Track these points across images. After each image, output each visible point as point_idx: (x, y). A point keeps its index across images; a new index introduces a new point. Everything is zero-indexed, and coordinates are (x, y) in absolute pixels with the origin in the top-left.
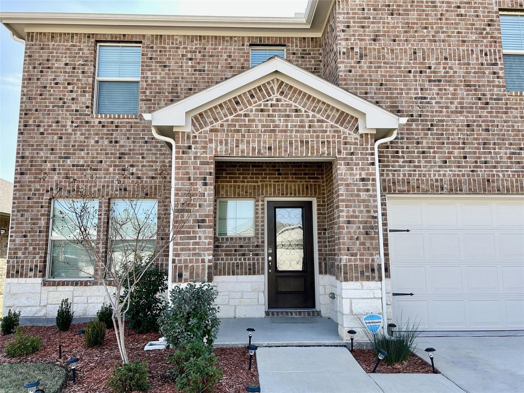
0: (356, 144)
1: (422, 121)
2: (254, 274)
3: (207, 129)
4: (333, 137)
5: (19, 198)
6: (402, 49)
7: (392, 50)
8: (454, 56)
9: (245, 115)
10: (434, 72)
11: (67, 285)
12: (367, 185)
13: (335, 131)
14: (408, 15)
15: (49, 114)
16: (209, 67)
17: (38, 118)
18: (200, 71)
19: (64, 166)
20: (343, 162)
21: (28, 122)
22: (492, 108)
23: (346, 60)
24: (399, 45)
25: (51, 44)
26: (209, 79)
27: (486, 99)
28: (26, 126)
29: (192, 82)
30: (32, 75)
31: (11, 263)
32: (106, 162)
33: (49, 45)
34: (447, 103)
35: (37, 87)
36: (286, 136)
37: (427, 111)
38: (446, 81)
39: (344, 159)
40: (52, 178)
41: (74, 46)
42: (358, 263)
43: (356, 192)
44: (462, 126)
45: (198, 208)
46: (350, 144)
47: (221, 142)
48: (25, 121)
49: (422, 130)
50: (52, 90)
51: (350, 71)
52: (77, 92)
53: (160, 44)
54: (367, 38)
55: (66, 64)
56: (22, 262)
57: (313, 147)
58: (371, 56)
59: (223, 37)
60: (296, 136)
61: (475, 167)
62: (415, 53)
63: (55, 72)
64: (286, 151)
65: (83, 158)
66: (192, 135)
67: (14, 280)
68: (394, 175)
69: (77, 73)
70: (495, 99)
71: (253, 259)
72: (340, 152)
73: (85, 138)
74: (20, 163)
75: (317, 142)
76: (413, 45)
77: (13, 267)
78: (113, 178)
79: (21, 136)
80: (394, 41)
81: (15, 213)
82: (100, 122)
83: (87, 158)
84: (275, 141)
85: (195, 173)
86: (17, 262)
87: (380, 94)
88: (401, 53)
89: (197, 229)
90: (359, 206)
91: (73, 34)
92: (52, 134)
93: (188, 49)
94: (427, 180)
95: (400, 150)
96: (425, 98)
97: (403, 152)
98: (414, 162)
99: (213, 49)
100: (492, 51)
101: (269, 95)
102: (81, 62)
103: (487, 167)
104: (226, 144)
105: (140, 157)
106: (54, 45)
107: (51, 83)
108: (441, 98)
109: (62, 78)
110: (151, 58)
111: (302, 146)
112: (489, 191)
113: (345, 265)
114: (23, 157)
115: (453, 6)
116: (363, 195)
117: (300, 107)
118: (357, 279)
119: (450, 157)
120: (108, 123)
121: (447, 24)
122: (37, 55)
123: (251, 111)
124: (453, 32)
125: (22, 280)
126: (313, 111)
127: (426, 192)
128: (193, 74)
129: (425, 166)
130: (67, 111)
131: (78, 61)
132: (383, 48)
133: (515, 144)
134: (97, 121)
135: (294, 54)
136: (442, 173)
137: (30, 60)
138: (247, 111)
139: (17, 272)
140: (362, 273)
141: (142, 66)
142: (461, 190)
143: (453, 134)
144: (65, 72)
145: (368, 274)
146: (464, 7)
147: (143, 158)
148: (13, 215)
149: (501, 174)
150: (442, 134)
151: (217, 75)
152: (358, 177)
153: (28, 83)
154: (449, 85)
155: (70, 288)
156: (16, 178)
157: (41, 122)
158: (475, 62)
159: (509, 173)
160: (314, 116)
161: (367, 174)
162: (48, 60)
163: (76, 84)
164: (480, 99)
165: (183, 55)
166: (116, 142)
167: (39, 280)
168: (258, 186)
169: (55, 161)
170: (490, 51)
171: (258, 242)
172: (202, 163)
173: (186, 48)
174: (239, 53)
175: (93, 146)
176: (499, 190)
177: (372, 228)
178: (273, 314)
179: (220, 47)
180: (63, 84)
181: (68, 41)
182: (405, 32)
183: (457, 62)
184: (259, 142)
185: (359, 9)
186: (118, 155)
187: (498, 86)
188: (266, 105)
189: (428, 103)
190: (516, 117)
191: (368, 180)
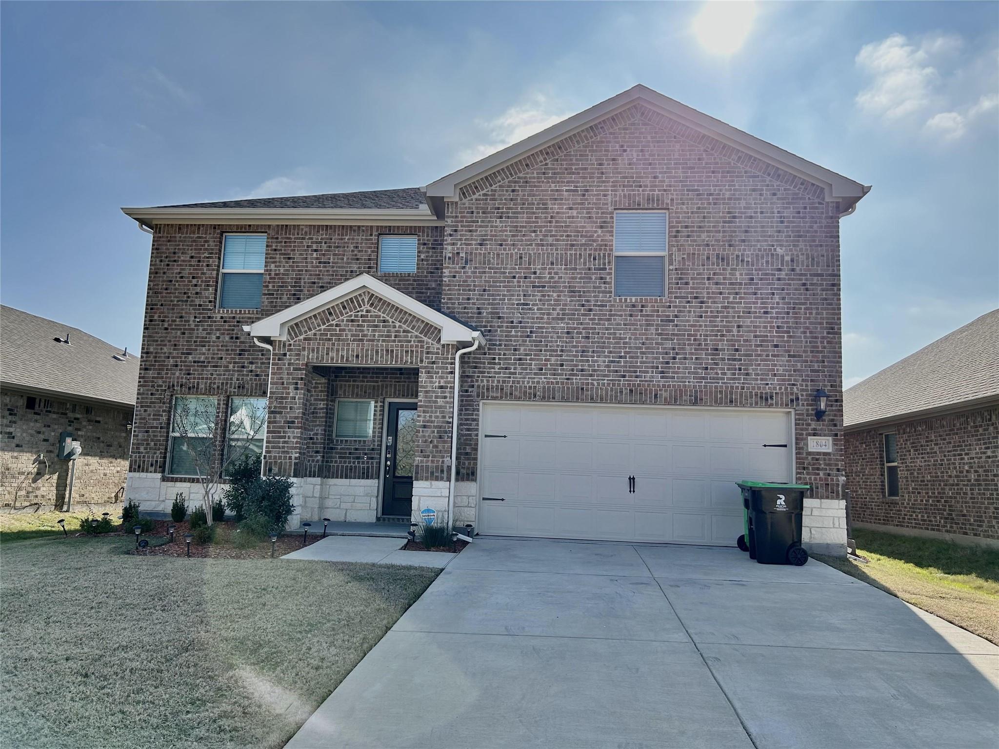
0: (438, 353)
1: (522, 328)
2: (367, 478)
3: (302, 337)
4: (417, 346)
5: (143, 394)
6: (508, 254)
7: (498, 255)
8: (561, 261)
9: (337, 325)
10: (539, 278)
11: (185, 482)
12: (445, 392)
13: (419, 341)
14: (517, 217)
15: (173, 309)
16: (334, 259)
17: (163, 313)
18: (325, 263)
19: (185, 362)
20: (424, 370)
21: (153, 317)
22: (594, 315)
23: (451, 266)
24: (505, 249)
25: (178, 235)
26: (334, 271)
27: (590, 305)
28: (151, 321)
29: (316, 275)
30: (158, 269)
31: (133, 457)
32: (226, 358)
33: (175, 237)
34: (549, 309)
35: (163, 281)
36: (373, 345)
37: (528, 318)
38: (550, 287)
39: (425, 367)
40: (174, 374)
41: (200, 237)
42: (430, 464)
43: (434, 399)
44: (562, 333)
45: (289, 410)
46: (433, 353)
47: (313, 350)
48: (150, 316)
49: (521, 336)
50: (177, 284)
51: (454, 277)
52: (201, 285)
53: (286, 234)
54: (474, 242)
55: (192, 257)
56: (144, 457)
57: (397, 356)
58: (476, 261)
59: (351, 227)
60: (382, 346)
61: (570, 375)
62: (521, 258)
63: (181, 265)
64: (372, 359)
65: (204, 354)
66: (287, 343)
67: (137, 475)
68: (488, 381)
69: (202, 266)
70: (599, 306)
71: (368, 463)
72: (422, 361)
73: (207, 334)
74: (145, 359)
75: (402, 351)
76: (519, 249)
77: (136, 461)
78: (233, 375)
79: (146, 331)
80: (501, 245)
81: (139, 408)
82: (222, 318)
83: (208, 354)
84: (362, 349)
85: (289, 379)
86: (140, 457)
87: (482, 299)
88: (507, 258)
89: (287, 430)
90: (436, 412)
91: (199, 225)
92: (176, 329)
93: (314, 240)
94: (521, 387)
95: (497, 357)
96: (527, 304)
97: (499, 359)
98: (510, 369)
99: (340, 239)
100: (602, 255)
101: (360, 306)
102: (206, 255)
103: (583, 375)
104: (318, 352)
105: (260, 353)
106: (180, 237)
107: (176, 277)
108: (544, 305)
109: (187, 271)
110: (275, 250)
111: (387, 355)
112: (583, 400)
113: (417, 466)
114: (147, 353)
115: (565, 207)
116: (440, 402)
117: (388, 318)
118: (427, 479)
119: (546, 365)
120: (230, 318)
121: (557, 227)
122: (165, 248)
123: (343, 321)
124: (562, 236)
125: (143, 475)
126: (400, 322)
127: (519, 399)
128: (317, 267)
129: (520, 374)
130: (191, 305)
131: (203, 254)
132: (489, 253)
133: (615, 352)
134: (219, 316)
135: (425, 244)
136: (536, 380)
137: (157, 253)
138: (339, 321)
139: (139, 467)
140: (432, 473)
141: (266, 258)
142: (553, 398)
143: (552, 342)
144: (190, 265)
145: (437, 474)
146: (577, 209)
147: (262, 355)
148: (137, 407)
149: (595, 383)
150: (541, 341)
151: (342, 267)
152: (437, 384)
153: (154, 277)
154: (553, 291)
155: (187, 485)
156: (140, 374)
157: (165, 317)
158: (582, 266)
159: (605, 381)
160: (400, 327)
161: (445, 382)
162: (174, 253)
163: (200, 278)
164: (583, 305)
165: (308, 247)
166: (237, 338)
167: (159, 475)
168: (378, 386)
169: (178, 357)
170: (599, 254)
171: (374, 445)
172: (295, 369)
173: (312, 239)
174: (366, 244)
175: (214, 342)
176: (592, 399)
177: (446, 432)
178: (384, 519)
179: (347, 238)
180: (188, 278)
181: (194, 233)
182: (513, 236)
183: (563, 267)
184: (348, 350)
185: (468, 213)
186: (238, 352)
187: (603, 292)
188: (356, 316)
189: (530, 309)
190: (620, 324)
191: (446, 387)
